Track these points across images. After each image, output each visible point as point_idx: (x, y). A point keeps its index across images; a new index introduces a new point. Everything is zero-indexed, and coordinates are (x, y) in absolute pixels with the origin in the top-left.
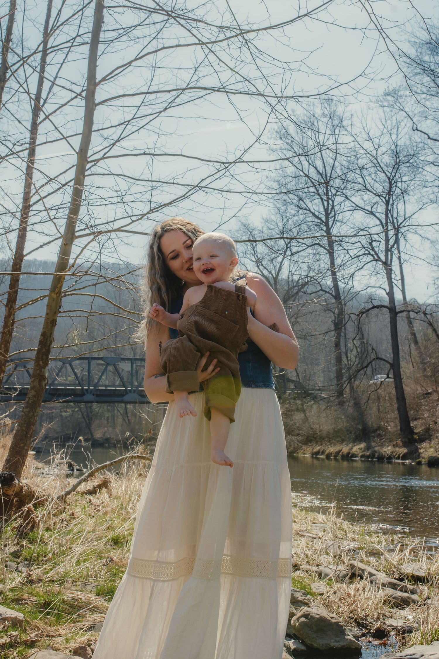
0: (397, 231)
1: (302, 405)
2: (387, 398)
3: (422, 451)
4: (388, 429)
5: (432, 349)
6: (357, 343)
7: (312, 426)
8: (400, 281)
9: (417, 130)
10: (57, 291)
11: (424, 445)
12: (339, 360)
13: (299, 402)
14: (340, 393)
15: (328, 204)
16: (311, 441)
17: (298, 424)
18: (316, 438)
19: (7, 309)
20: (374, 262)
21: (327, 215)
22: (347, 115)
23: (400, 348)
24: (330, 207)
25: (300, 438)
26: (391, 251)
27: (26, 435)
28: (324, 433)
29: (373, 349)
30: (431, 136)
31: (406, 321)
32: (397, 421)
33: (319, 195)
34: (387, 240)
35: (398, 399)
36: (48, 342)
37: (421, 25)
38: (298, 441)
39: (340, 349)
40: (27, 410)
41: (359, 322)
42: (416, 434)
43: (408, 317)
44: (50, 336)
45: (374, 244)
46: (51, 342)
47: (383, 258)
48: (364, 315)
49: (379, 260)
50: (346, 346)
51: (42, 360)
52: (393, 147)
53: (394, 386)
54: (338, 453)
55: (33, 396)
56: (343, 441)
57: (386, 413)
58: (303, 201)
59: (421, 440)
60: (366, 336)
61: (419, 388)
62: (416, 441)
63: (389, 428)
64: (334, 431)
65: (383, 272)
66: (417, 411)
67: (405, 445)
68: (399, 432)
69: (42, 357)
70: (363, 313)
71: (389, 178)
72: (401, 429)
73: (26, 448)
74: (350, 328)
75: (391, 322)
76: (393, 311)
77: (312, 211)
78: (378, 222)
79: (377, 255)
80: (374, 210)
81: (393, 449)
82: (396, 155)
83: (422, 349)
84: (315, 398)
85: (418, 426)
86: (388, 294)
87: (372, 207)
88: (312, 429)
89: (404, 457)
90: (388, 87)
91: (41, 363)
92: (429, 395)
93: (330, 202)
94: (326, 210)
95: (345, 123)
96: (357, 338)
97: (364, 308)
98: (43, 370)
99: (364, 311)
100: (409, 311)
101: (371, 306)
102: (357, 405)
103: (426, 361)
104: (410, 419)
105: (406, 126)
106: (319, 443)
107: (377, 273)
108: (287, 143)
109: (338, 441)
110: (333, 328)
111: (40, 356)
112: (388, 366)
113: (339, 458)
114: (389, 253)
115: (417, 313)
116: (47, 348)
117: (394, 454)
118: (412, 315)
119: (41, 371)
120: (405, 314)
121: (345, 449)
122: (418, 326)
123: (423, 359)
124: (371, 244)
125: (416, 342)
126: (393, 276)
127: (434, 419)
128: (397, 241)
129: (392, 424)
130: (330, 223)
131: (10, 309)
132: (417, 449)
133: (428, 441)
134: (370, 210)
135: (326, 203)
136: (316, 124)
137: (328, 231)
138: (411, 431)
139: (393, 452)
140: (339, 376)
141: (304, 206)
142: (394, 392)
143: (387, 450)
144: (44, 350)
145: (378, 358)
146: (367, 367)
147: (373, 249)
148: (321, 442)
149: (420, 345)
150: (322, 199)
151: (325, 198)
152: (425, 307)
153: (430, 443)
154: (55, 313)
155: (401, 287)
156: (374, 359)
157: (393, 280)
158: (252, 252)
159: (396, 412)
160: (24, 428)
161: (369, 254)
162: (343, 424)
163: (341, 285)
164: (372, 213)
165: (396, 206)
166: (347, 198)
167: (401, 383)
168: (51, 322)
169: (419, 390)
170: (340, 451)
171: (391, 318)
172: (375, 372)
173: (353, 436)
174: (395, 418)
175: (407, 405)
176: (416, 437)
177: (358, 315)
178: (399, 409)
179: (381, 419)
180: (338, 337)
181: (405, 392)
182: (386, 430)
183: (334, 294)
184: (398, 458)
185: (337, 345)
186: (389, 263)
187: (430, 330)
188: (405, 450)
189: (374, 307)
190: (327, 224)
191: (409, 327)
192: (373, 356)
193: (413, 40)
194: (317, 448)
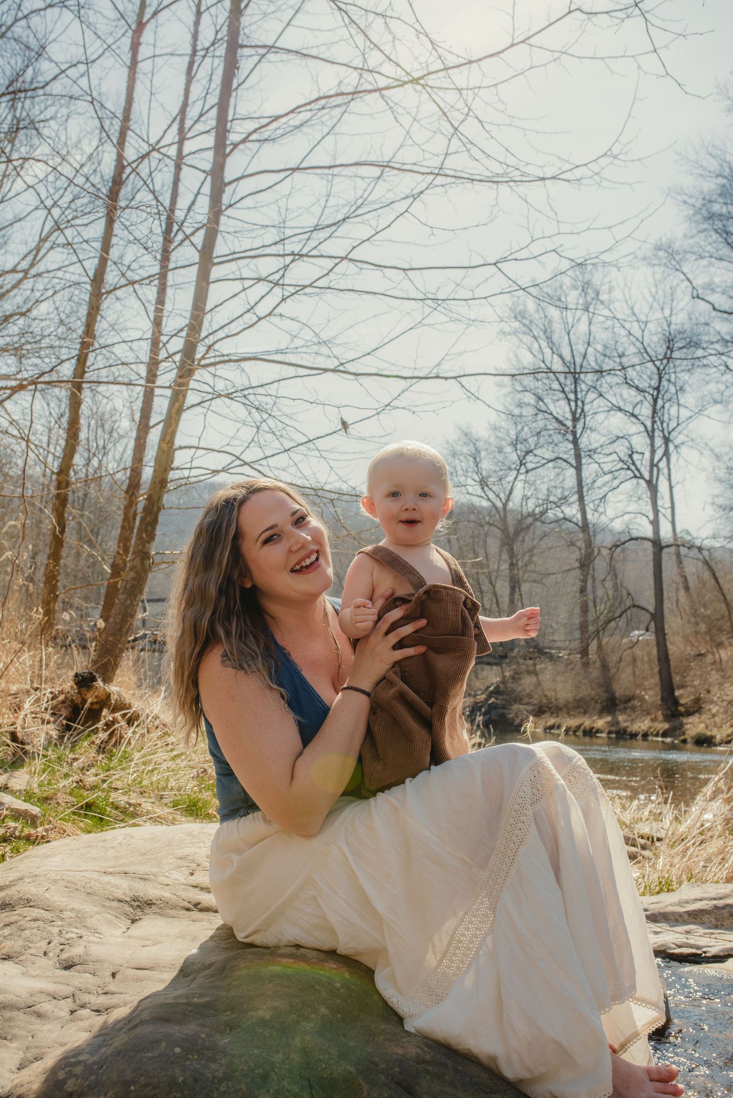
0: (667, 440)
1: (535, 665)
2: (646, 659)
3: (688, 726)
4: (644, 699)
5: (708, 596)
6: (609, 584)
7: (546, 692)
8: (669, 511)
9: (698, 297)
10: (168, 439)
11: (691, 719)
12: (585, 609)
13: (530, 662)
14: (584, 652)
15: (577, 406)
16: (544, 712)
17: (528, 691)
18: (550, 708)
19: (128, 496)
20: (634, 481)
21: (575, 420)
22: (605, 287)
23: (665, 593)
24: (579, 411)
25: (530, 708)
26: (657, 465)
27: (120, 630)
28: (562, 702)
29: (629, 594)
30: (717, 306)
31: (674, 557)
32: (658, 689)
33: (563, 391)
34: (653, 452)
35: (659, 659)
36: (155, 509)
37: (710, 150)
38: (527, 711)
39: (586, 595)
40: (124, 597)
41: (612, 558)
42: (682, 705)
43: (678, 555)
44: (158, 501)
45: (635, 456)
46: (159, 510)
47: (647, 476)
48: (619, 549)
49: (642, 477)
50: (594, 592)
51: (146, 531)
52: (665, 326)
53: (654, 643)
54: (578, 727)
55: (133, 579)
56: (585, 712)
57: (643, 678)
58: (542, 401)
59: (689, 714)
60: (620, 576)
61: (689, 648)
62: (682, 715)
63: (647, 697)
64: (575, 700)
65: (646, 495)
66: (685, 677)
67: (667, 718)
68: (660, 703)
69: (146, 527)
70: (617, 546)
71: (658, 369)
72: (662, 699)
73: (120, 646)
74: (600, 566)
75: (654, 560)
76: (658, 545)
77: (555, 414)
78: (642, 428)
79: (638, 470)
80: (636, 412)
81: (651, 724)
82: (670, 341)
83: (695, 597)
84: (551, 658)
85: (684, 696)
86: (651, 522)
87: (634, 408)
88: (546, 696)
89: (665, 734)
90: (660, 239)
91: (144, 536)
92: (701, 658)
93: (579, 403)
94: (574, 414)
95: (602, 297)
96: (608, 578)
97: (619, 540)
98: (147, 545)
99: (619, 543)
100: (678, 546)
101: (627, 538)
102: (605, 667)
103: (698, 612)
104: (675, 686)
106: (555, 715)
107: (639, 499)
108: (525, 325)
109: (579, 713)
110: (577, 565)
111: (144, 527)
112: (648, 616)
113: (580, 733)
114: (655, 469)
115: (689, 548)
116: (153, 517)
117: (652, 730)
118: (683, 551)
119: (144, 546)
120: (673, 550)
121: (587, 723)
122: (692, 568)
123: (696, 610)
124: (631, 456)
125: (687, 588)
126: (660, 503)
127: (707, 687)
128: (666, 454)
129: (651, 693)
130: (579, 431)
131: (131, 497)
132: (682, 725)
133: (697, 715)
134: (631, 411)
135: (573, 404)
136: (563, 299)
137: (575, 442)
138: (676, 703)
139: (650, 728)
140: (583, 627)
141: (544, 408)
142: (655, 651)
143: (642, 725)
144: (149, 519)
145: (634, 606)
146: (620, 616)
147: (634, 464)
148: (557, 713)
149: (692, 591)
150: (569, 400)
151: (572, 396)
152: (700, 540)
153: (700, 718)
154: (166, 470)
155: (670, 518)
156: (629, 608)
157: (660, 508)
158: (476, 469)
159: (657, 678)
160: (118, 621)
161: (628, 469)
162: (585, 691)
163: (589, 516)
164: (633, 415)
165: (668, 410)
166: (601, 395)
167: (665, 640)
168: (160, 482)
169: (690, 651)
170: (581, 725)
171: (655, 554)
172: (630, 627)
173: (598, 706)
174: (656, 684)
175: (672, 668)
176: (682, 709)
177: (610, 549)
178: (660, 672)
179: (638, 686)
180: (584, 581)
181: (670, 652)
182: (642, 699)
183: (580, 524)
184: (657, 735)
185: (583, 590)
186: (654, 482)
187: (707, 575)
188: (666, 726)
189: (632, 539)
190: (574, 433)
191: (679, 567)
192: (629, 603)
193: (697, 171)
194: (551, 721)
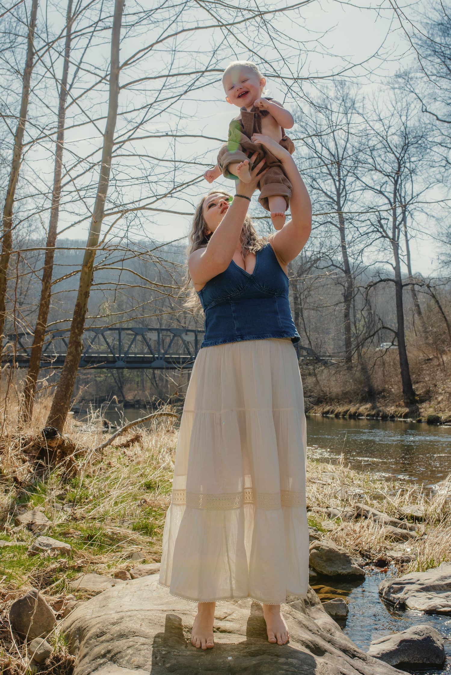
0: (404, 207)
1: (314, 370)
2: (392, 364)
3: (422, 410)
4: (391, 391)
5: (434, 319)
6: (365, 313)
7: (323, 389)
8: (406, 257)
9: (426, 111)
10: (89, 265)
11: (424, 405)
12: (348, 329)
13: (311, 367)
14: (349, 359)
15: (340, 184)
16: (321, 402)
17: (310, 387)
18: (326, 399)
19: (44, 283)
20: (382, 239)
21: (339, 195)
22: (359, 97)
23: (405, 318)
24: (342, 187)
25: (312, 400)
26: (398, 228)
27: (65, 395)
28: (334, 394)
29: (380, 319)
30: (440, 117)
31: (411, 293)
32: (401, 384)
33: (330, 174)
34: (395, 219)
35: (401, 364)
36: (83, 312)
37: (434, 5)
38: (310, 402)
39: (349, 319)
40: (66, 373)
41: (367, 295)
42: (418, 395)
43: (413, 290)
44: (84, 307)
45: (383, 222)
46: (85, 312)
47: (391, 235)
48: (372, 288)
49: (388, 237)
50: (355, 316)
51: (78, 328)
52: (403, 129)
53: (398, 352)
54: (346, 412)
55: (71, 361)
56: (350, 402)
57: (390, 377)
58: (316, 181)
59: (422, 401)
60: (373, 307)
61: (421, 355)
62: (417, 402)
63: (393, 390)
64: (343, 393)
65: (390, 248)
66: (419, 375)
67: (407, 405)
68: (402, 394)
69: (77, 325)
70: (371, 286)
71: (398, 159)
72: (404, 392)
73: (66, 406)
74: (359, 301)
75: (397, 295)
76: (399, 284)
77: (325, 191)
78: (387, 201)
79: (384, 231)
80: (383, 190)
81: (396, 409)
82: (405, 136)
83: (425, 319)
84: (325, 363)
85: (419, 389)
86: (394, 268)
87: (381, 187)
88: (323, 391)
89: (406, 416)
90: (400, 69)
91: (76, 331)
92: (430, 361)
93: (342, 182)
94: (338, 190)
95: (356, 105)
96: (366, 309)
97: (372, 282)
98: (79, 337)
99: (372, 284)
100: (414, 284)
101: (378, 280)
102: (364, 370)
103: (428, 330)
104: (412, 382)
105: (415, 108)
106: (329, 404)
107: (385, 249)
108: (302, 126)
109: (346, 402)
110: (342, 299)
111: (76, 325)
112: (393, 334)
113: (347, 417)
114: (397, 230)
115: (421, 286)
116: (81, 318)
117: (397, 413)
118: (416, 287)
119: (77, 338)
120: (409, 287)
121: (352, 409)
122: (422, 298)
123: (426, 328)
124: (379, 222)
125: (419, 313)
126: (400, 252)
127: (434, 382)
128: (404, 219)
129: (396, 387)
130: (342, 202)
131: (46, 284)
132: (418, 409)
133: (428, 402)
134: (379, 189)
135: (337, 183)
136: (329, 107)
137: (340, 208)
138: (413, 393)
139: (396, 412)
140: (348, 343)
141: (317, 186)
142: (398, 358)
143: (391, 409)
144: (79, 319)
145: (384, 328)
146: (373, 335)
147: (382, 226)
148: (331, 403)
149: (423, 315)
150: (334, 180)
151: (337, 178)
152: (429, 280)
153: (430, 404)
154: (88, 286)
155: (406, 262)
156: (380, 329)
157: (400, 256)
158: (268, 230)
159: (400, 376)
160: (63, 389)
161: (378, 231)
162: (351, 387)
163: (351, 260)
164: (381, 192)
165: (404, 185)
166: (358, 178)
167: (405, 350)
168: (84, 294)
169: (421, 356)
170: (347, 411)
171: (397, 290)
172: (381, 341)
173: (360, 397)
174: (399, 382)
175: (410, 370)
176: (417, 398)
177: (366, 288)
178: (402, 373)
179: (386, 382)
180: (348, 308)
181: (409, 358)
182: (390, 392)
183: (344, 268)
184: (400, 417)
185: (347, 315)
186: (396, 239)
187: (433, 302)
188: (407, 410)
189: (381, 281)
190: (338, 203)
191: (414, 299)
192: (380, 326)
193: (425, 21)
194: (327, 408)
